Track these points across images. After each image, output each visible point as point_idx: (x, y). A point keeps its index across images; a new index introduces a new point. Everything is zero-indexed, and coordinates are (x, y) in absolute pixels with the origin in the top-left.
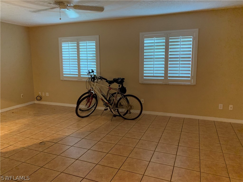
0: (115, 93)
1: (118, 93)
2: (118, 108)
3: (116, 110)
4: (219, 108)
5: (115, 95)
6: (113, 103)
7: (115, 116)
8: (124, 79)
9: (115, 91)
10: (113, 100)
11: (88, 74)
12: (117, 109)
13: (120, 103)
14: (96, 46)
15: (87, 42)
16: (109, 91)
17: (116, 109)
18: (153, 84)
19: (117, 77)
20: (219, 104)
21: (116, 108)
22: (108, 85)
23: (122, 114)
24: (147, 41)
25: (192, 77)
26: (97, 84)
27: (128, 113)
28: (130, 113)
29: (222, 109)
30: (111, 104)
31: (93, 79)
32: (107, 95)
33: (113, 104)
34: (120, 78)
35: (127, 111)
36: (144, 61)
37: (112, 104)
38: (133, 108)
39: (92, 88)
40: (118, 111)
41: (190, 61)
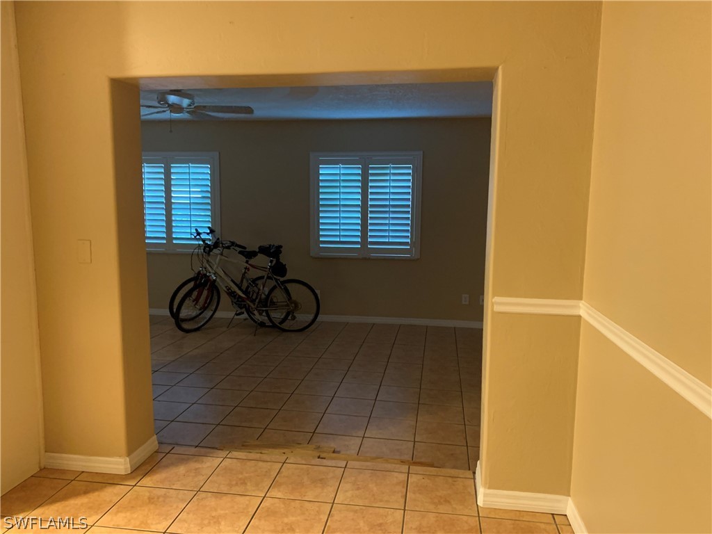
0: (262, 278)
1: (269, 278)
2: (267, 307)
3: (264, 314)
4: (464, 303)
5: (260, 282)
6: (257, 298)
7: (262, 324)
8: (281, 247)
9: (260, 274)
10: (258, 293)
11: (195, 237)
12: (267, 312)
13: (272, 299)
14: (212, 175)
15: (191, 165)
16: (246, 275)
17: (263, 311)
18: (340, 258)
19: (265, 243)
20: (463, 295)
21: (264, 309)
22: (244, 259)
23: (277, 322)
24: (325, 171)
25: (412, 244)
26: (223, 257)
27: (290, 318)
28: (294, 318)
29: (467, 303)
30: (253, 301)
31: (208, 249)
32: (242, 281)
33: (257, 301)
34: (272, 244)
35: (288, 314)
36: (319, 212)
37: (255, 300)
38: (300, 307)
39: (205, 268)
40: (268, 316)
41: (408, 212)
